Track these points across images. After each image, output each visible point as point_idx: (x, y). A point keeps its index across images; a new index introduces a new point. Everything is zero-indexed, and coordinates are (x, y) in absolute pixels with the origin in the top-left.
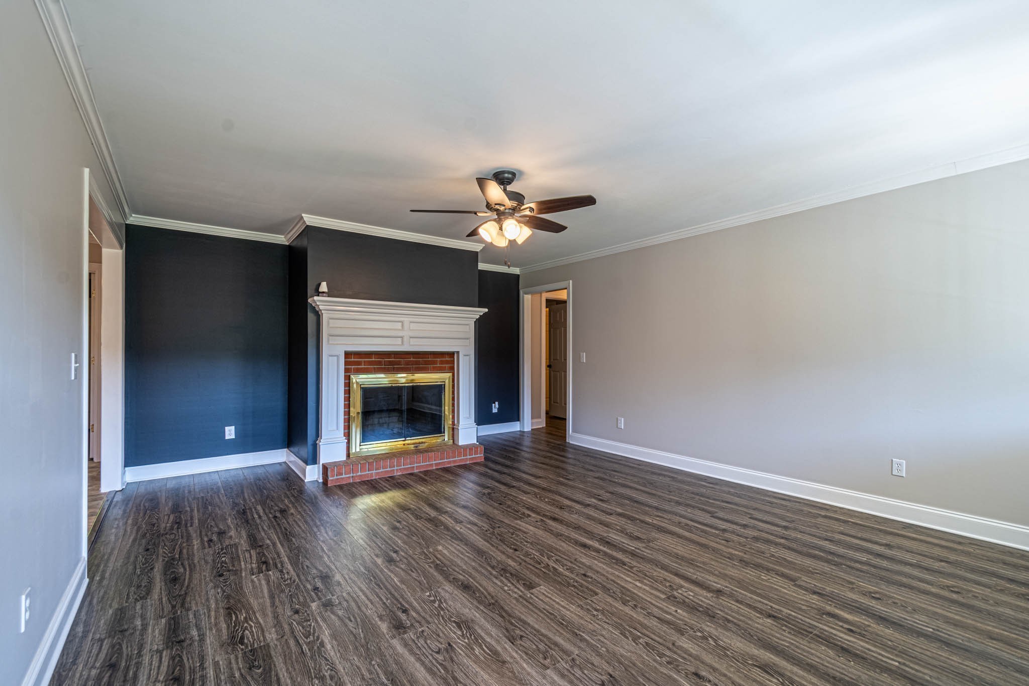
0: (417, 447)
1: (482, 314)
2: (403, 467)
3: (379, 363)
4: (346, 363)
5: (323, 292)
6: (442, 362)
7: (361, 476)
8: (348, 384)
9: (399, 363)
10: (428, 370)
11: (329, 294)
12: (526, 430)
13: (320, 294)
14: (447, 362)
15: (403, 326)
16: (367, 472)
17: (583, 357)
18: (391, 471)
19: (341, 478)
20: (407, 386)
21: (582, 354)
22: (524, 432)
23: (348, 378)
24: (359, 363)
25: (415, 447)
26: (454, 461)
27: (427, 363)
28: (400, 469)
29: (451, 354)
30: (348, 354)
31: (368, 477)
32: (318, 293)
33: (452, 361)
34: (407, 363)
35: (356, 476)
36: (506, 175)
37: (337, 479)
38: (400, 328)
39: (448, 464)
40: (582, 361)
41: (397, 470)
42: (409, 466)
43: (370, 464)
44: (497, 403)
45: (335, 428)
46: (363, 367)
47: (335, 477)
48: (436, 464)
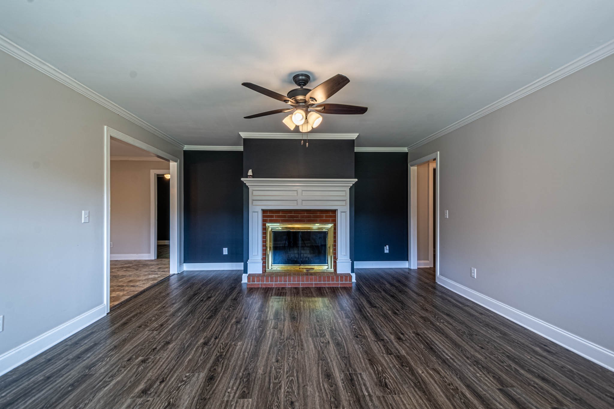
0: (308, 271)
1: (354, 183)
2: (292, 282)
3: (285, 217)
4: (263, 216)
5: (250, 176)
6: (326, 217)
7: (265, 284)
8: (265, 229)
9: (297, 217)
10: (317, 222)
11: (253, 176)
12: (412, 268)
13: (248, 177)
14: (331, 217)
15: (297, 193)
16: (270, 283)
17: (446, 214)
18: (284, 284)
19: (254, 284)
20: (302, 232)
21: (445, 211)
22: (410, 269)
23: (264, 225)
24: (272, 217)
25: (306, 271)
26: (329, 284)
27: (317, 217)
28: (290, 284)
29: (334, 211)
30: (264, 211)
31: (270, 286)
32: (247, 176)
33: (334, 215)
34: (302, 217)
35: (263, 284)
36: (301, 77)
37: (252, 284)
38: (296, 195)
39: (324, 285)
40: (445, 217)
41: (288, 284)
42: (296, 283)
43: (272, 278)
44: (387, 246)
45: (257, 254)
46: (274, 218)
47: (251, 283)
48: (315, 284)
